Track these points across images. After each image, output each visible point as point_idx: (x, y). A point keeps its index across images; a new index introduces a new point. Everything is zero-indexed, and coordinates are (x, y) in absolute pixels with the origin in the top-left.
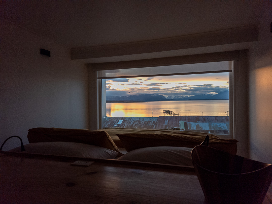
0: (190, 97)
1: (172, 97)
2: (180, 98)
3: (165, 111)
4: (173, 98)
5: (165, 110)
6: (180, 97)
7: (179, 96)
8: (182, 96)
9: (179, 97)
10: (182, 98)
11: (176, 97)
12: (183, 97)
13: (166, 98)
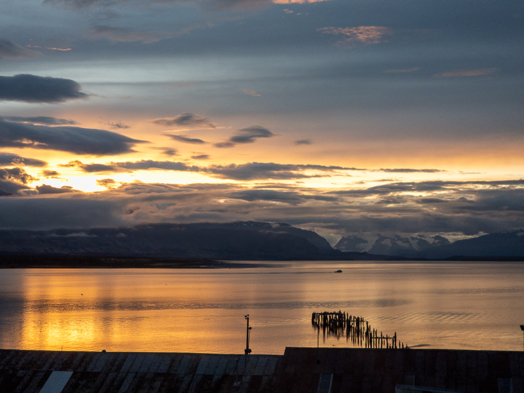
0: (458, 243)
1: (366, 242)
2: (406, 245)
3: (325, 318)
4: (367, 248)
5: (325, 314)
6: (407, 241)
7: (399, 238)
8: (415, 235)
9: (399, 243)
10: (415, 247)
11: (387, 242)
12: (421, 242)
13: (333, 245)
